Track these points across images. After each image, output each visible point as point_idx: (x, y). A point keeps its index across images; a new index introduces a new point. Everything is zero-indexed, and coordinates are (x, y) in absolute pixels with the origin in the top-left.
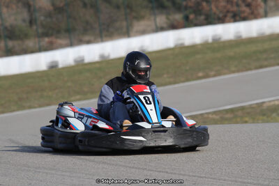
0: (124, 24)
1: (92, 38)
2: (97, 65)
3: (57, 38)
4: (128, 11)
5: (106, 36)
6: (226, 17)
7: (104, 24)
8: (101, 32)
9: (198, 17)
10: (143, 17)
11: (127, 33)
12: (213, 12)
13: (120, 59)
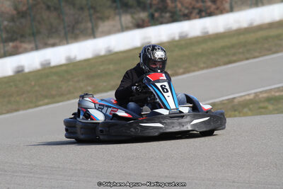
0: (89, 25)
1: (57, 41)
2: (64, 68)
3: (21, 42)
4: (92, 11)
5: (71, 38)
6: (191, 13)
7: (69, 26)
8: (66, 34)
9: (163, 14)
10: (108, 18)
11: (92, 34)
12: (178, 9)
13: (87, 60)
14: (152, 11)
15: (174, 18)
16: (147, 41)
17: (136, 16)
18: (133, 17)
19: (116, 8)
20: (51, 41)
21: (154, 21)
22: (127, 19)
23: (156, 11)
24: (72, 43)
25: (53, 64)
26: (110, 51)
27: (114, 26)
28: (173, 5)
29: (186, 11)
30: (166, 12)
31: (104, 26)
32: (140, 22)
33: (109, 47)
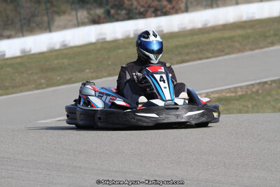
0: (46, 18)
1: (13, 33)
2: (19, 60)
4: (48, 5)
5: (27, 31)
6: (147, 11)
7: (25, 19)
8: (22, 26)
9: (119, 11)
10: (64, 13)
11: (48, 28)
12: (134, 7)
13: (42, 54)
14: (108, 7)
15: (130, 16)
16: (101, 37)
17: (92, 12)
18: (89, 13)
19: (73, 3)
20: (7, 33)
21: (110, 18)
22: (83, 14)
23: (112, 8)
24: (27, 35)
25: (8, 56)
26: (65, 45)
27: (70, 21)
28: (130, 3)
29: (142, 10)
30: (122, 10)
31: (60, 20)
32: (97, 19)
33: (64, 41)
